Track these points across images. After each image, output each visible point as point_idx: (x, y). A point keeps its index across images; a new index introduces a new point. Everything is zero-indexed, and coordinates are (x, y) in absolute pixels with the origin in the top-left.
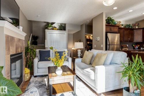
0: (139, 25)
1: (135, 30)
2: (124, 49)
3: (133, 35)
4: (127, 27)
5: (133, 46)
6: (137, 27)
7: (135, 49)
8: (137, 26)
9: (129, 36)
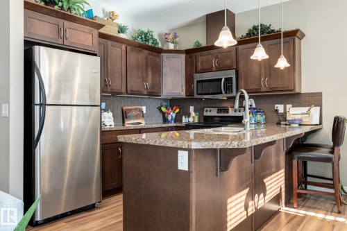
0: (177, 40)
1: (165, 55)
2: (132, 121)
3: (157, 70)
4: (139, 40)
5: (161, 111)
6: (171, 47)
7: (169, 122)
8: (173, 43)
9: (147, 74)
